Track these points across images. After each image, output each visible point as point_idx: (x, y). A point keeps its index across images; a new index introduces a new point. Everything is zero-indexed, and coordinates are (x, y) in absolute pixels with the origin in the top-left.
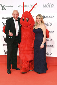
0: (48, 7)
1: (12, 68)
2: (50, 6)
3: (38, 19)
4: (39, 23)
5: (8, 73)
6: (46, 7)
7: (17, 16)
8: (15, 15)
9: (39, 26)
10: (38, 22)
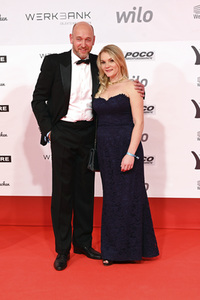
0: (133, 21)
1: (75, 252)
2: (141, 18)
3: (108, 64)
4: (114, 76)
5: (56, 269)
6: (126, 22)
7: (88, 44)
8: (80, 39)
9: (117, 88)
10: (109, 74)
